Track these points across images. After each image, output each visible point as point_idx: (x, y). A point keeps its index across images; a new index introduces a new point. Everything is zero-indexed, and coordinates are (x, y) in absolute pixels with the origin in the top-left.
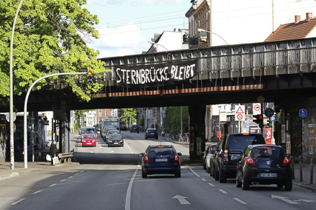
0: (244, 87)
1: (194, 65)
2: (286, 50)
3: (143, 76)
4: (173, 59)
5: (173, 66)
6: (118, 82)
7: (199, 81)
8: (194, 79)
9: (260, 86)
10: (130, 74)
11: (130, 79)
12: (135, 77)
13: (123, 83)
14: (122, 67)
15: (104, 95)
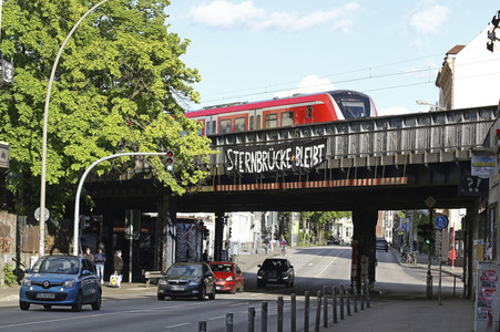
0: (383, 181)
1: (323, 146)
2: (444, 125)
3: (259, 161)
4: (302, 136)
5: (298, 148)
6: (229, 169)
7: (328, 170)
8: (322, 167)
9: (403, 180)
10: (243, 156)
11: (243, 165)
12: (249, 163)
13: (235, 170)
14: (235, 147)
15: (212, 189)
